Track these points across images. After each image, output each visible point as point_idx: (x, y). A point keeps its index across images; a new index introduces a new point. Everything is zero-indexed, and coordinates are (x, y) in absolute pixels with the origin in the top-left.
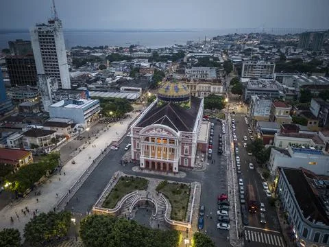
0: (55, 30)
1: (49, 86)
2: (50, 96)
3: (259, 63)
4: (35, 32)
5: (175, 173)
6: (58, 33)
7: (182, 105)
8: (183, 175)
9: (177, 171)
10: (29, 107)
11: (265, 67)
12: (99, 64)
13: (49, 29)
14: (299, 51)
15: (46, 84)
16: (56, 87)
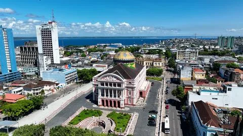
0: (52, 27)
1: (44, 61)
2: (45, 67)
3: (187, 50)
4: (40, 29)
5: (122, 108)
6: (54, 30)
7: (129, 66)
8: (127, 109)
9: (123, 106)
10: (31, 75)
11: (192, 52)
12: (82, 54)
13: (48, 27)
14: (217, 47)
15: (43, 60)
16: (49, 62)
